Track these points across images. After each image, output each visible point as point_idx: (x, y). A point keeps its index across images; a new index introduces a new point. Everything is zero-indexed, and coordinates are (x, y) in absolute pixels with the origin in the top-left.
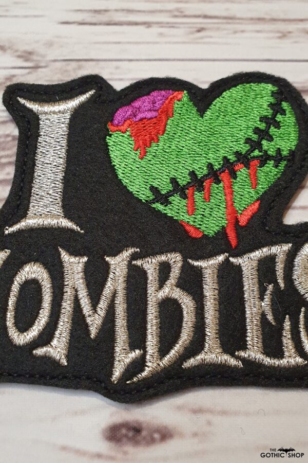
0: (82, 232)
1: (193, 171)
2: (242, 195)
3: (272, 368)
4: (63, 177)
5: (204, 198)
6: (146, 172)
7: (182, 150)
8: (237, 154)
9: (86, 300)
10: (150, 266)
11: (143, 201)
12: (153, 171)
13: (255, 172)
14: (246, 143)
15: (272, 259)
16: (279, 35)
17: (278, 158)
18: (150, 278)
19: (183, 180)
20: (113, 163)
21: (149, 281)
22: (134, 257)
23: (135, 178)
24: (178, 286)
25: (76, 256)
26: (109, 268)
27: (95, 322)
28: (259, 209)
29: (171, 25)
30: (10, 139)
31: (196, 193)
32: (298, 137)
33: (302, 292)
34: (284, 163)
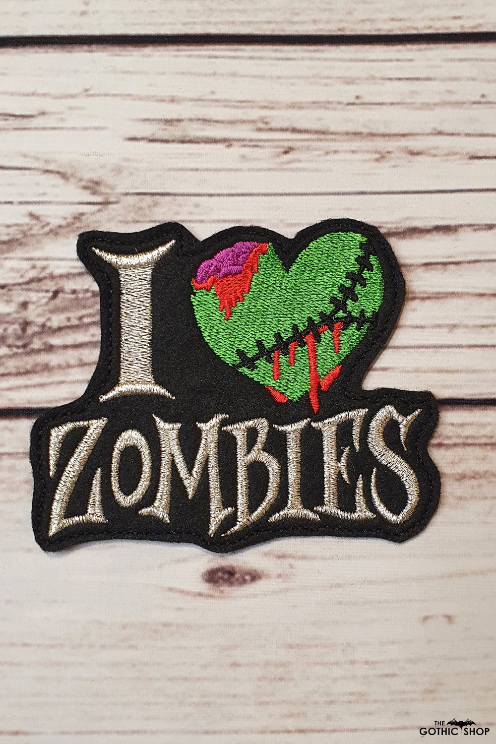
0: (174, 398)
1: (279, 333)
2: (325, 359)
3: (345, 520)
4: (150, 340)
5: (289, 362)
6: (232, 335)
7: (268, 309)
8: (322, 314)
9: (182, 465)
10: (239, 431)
11: (230, 365)
12: (239, 333)
13: (339, 335)
14: (331, 302)
15: (349, 423)
16: (377, 156)
17: (361, 320)
18: (239, 443)
19: (269, 343)
20: (199, 325)
21: (238, 446)
22: (224, 423)
23: (221, 341)
24: (264, 450)
25: (170, 423)
26: (201, 434)
27: (191, 484)
28: (340, 374)
29: (254, 144)
30: (89, 294)
31: (281, 356)
32: (384, 296)
33: (376, 454)
34: (367, 325)
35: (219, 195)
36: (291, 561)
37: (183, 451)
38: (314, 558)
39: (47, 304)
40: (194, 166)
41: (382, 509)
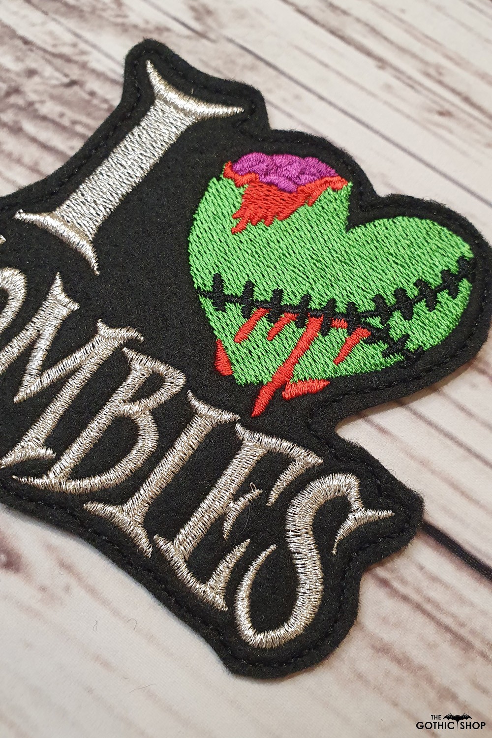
0: (98, 273)
2: (315, 361)
3: (182, 584)
4: (127, 193)
5: (268, 333)
6: (226, 253)
8: (352, 306)
9: (41, 355)
10: (141, 366)
11: (195, 286)
12: (236, 258)
13: (355, 344)
14: (373, 300)
15: (285, 461)
17: (396, 346)
18: (129, 381)
19: (262, 293)
20: (196, 216)
21: (124, 384)
22: (131, 343)
23: (207, 251)
24: (153, 412)
25: (68, 296)
26: (93, 336)
27: (30, 385)
29: (411, 83)
30: (105, 106)
31: (264, 319)
32: (447, 338)
33: (289, 527)
34: (399, 358)
35: (330, 103)
36: (73, 582)
37: (56, 340)
38: (105, 602)
39: (54, 86)
40: (326, 60)
41: (242, 608)
